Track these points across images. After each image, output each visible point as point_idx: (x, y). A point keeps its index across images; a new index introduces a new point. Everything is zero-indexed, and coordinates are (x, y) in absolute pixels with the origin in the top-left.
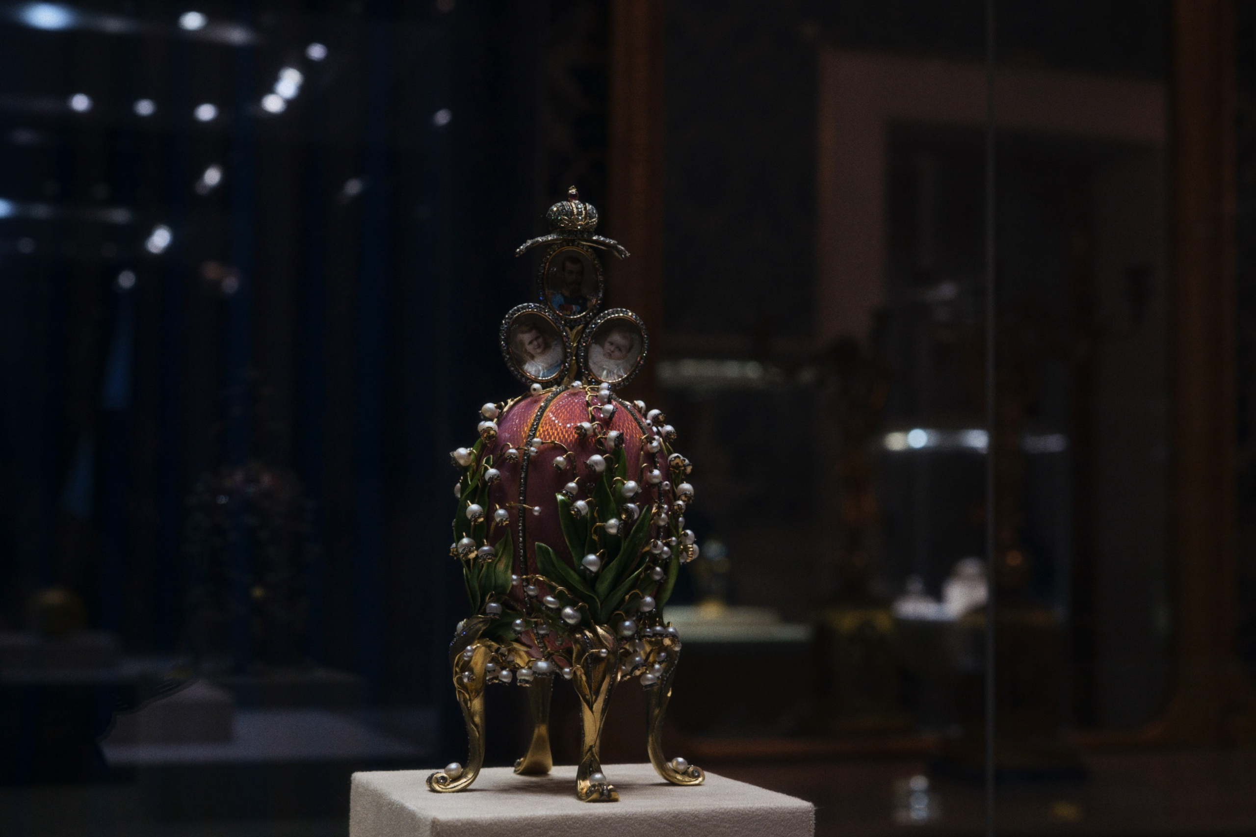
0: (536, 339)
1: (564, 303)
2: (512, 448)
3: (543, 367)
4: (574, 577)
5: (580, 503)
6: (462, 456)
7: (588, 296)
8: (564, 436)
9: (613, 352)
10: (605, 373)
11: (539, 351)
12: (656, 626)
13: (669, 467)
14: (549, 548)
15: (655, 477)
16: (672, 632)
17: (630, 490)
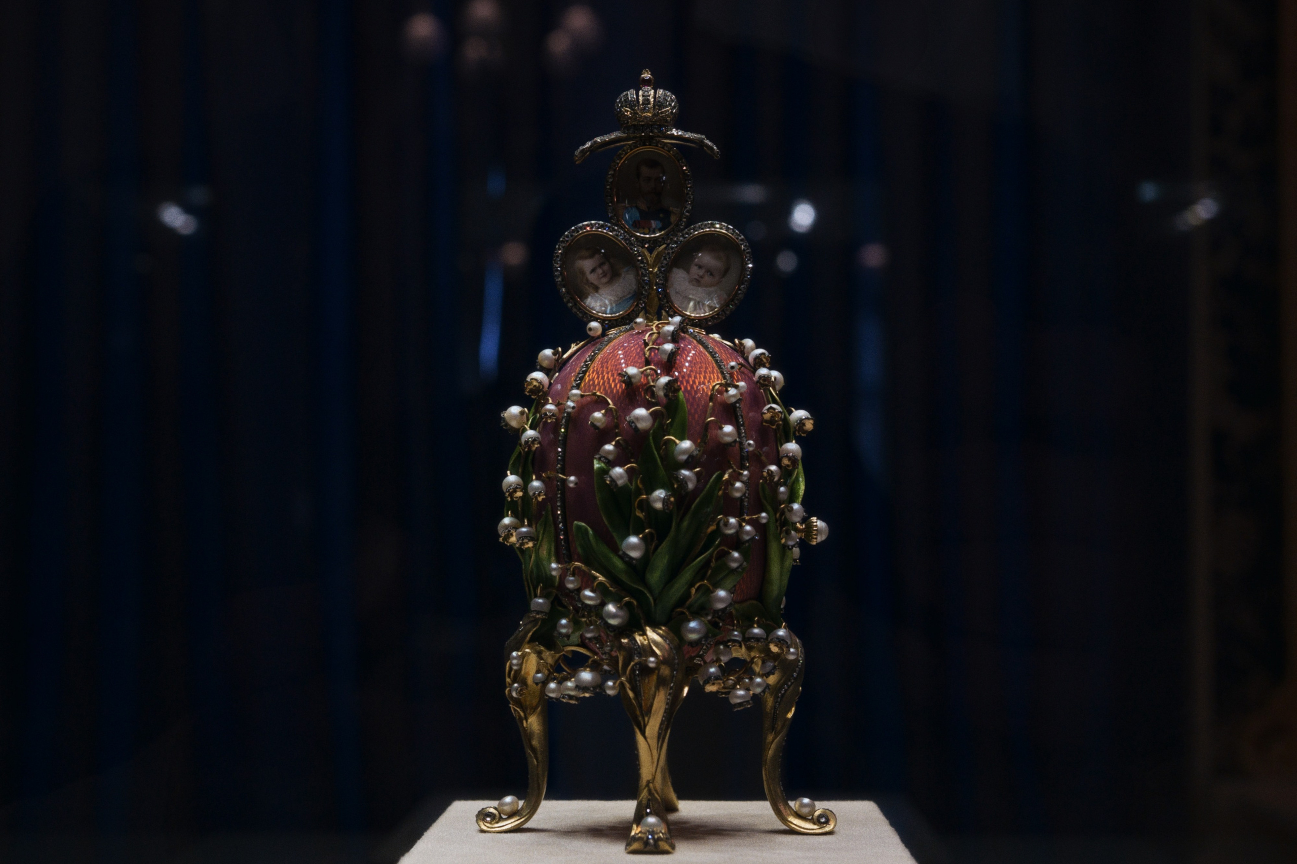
0: (601, 265)
1: (639, 219)
2: (551, 403)
3: (610, 300)
4: (619, 563)
5: (618, 470)
6: (514, 417)
7: (671, 208)
8: (610, 386)
9: (701, 277)
10: (692, 304)
11: (605, 280)
12: (754, 627)
13: (762, 423)
14: (589, 528)
15: (728, 435)
16: (782, 636)
17: (685, 451)
